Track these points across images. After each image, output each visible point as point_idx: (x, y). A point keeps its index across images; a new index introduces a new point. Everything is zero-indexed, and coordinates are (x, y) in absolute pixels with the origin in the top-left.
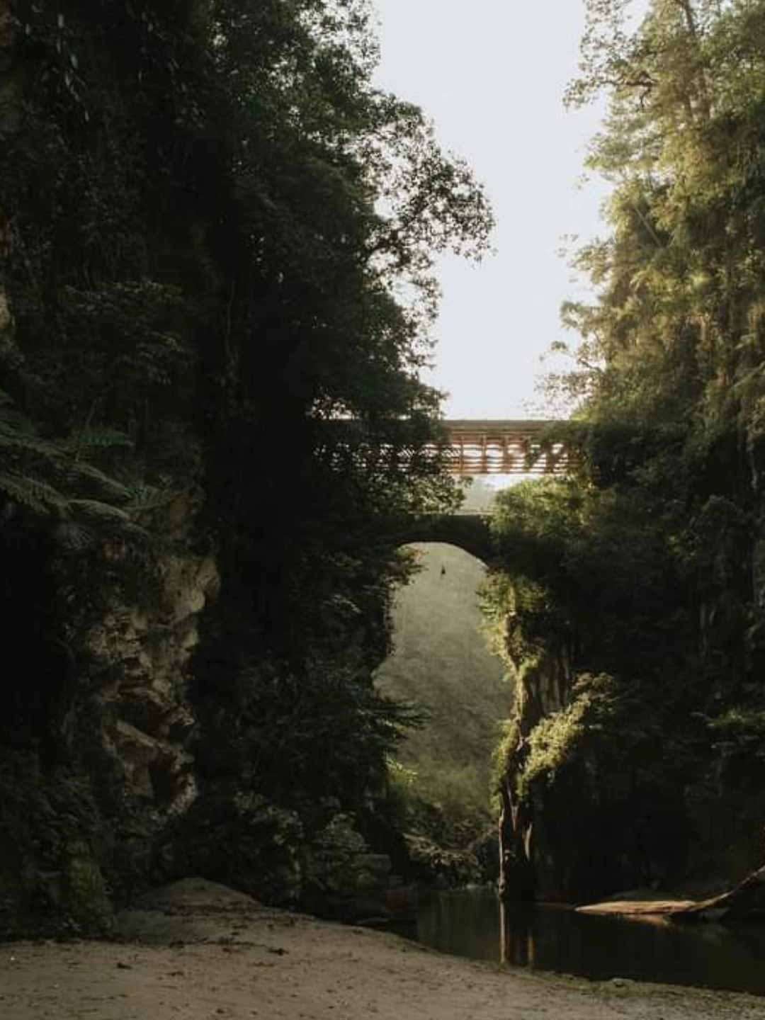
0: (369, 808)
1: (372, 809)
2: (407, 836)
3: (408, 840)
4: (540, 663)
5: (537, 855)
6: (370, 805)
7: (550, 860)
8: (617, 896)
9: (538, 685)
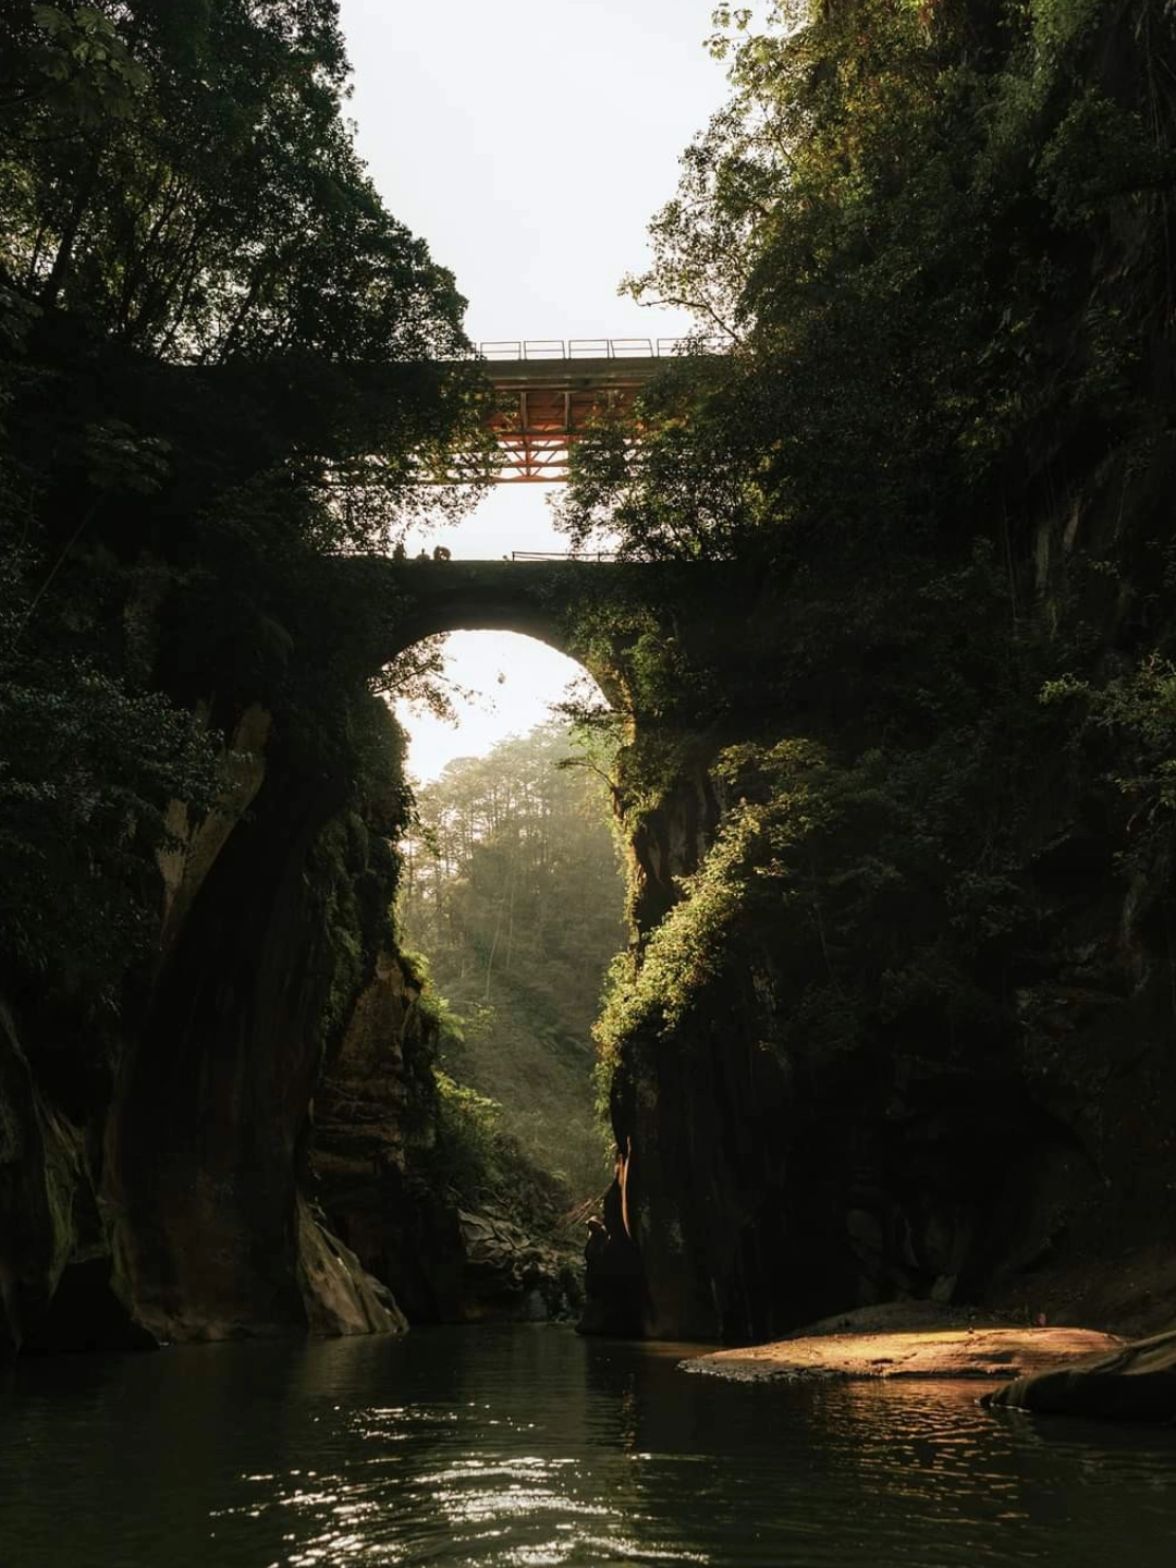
0: (395, 1164)
1: (402, 1165)
2: (464, 1216)
3: (468, 1223)
4: (667, 799)
5: (645, 1221)
6: (399, 1157)
7: (676, 1233)
8: (832, 1322)
9: (665, 849)
